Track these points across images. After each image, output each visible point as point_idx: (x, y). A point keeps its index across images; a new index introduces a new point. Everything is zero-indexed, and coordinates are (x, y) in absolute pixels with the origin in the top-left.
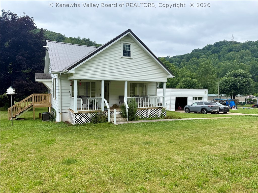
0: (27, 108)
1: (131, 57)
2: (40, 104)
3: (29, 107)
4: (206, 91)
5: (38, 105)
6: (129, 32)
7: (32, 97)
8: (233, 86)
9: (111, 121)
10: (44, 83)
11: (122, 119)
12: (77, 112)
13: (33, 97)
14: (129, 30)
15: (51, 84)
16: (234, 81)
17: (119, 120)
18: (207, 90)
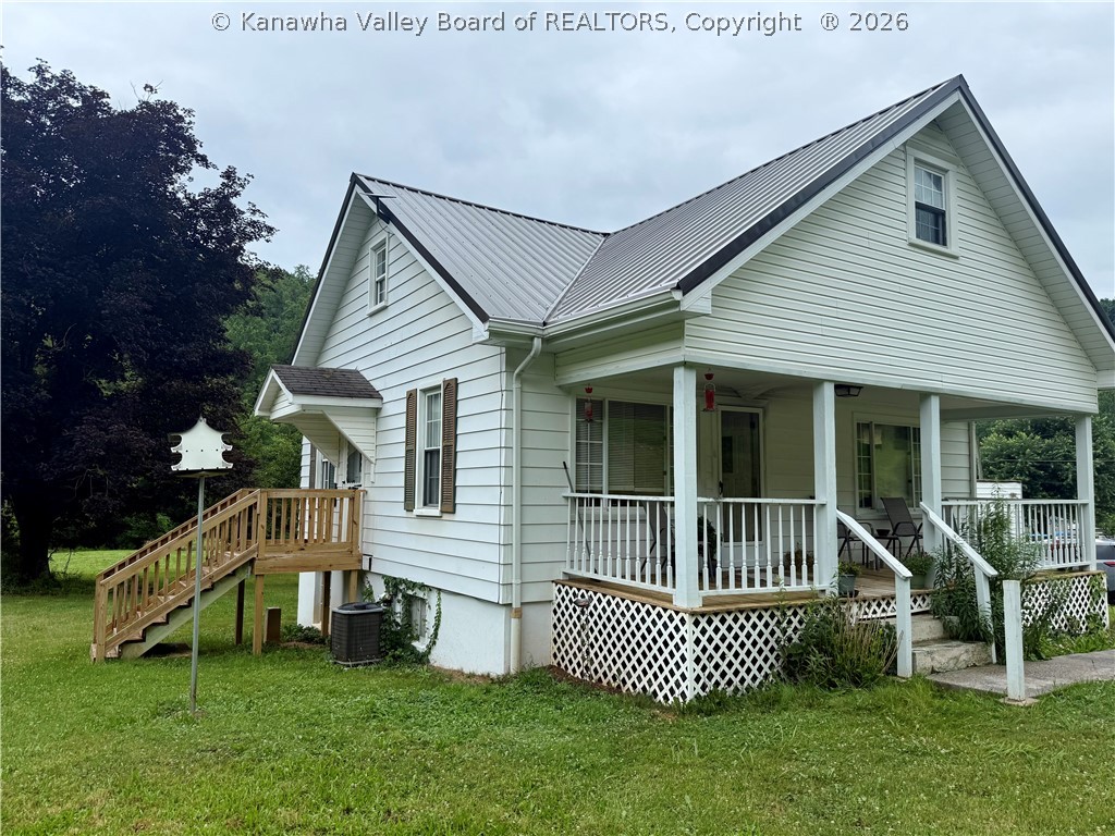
0: (220, 581)
1: (952, 248)
2: (299, 554)
3: (230, 571)
4: (1014, 492)
5: (285, 556)
6: (957, 96)
7: (252, 508)
8: (1039, 476)
9: (918, 670)
10: (333, 419)
11: (967, 651)
12: (697, 606)
13: (262, 509)
14: (959, 84)
15: (373, 426)
16: (1043, 452)
17: (957, 658)
18: (1019, 486)
